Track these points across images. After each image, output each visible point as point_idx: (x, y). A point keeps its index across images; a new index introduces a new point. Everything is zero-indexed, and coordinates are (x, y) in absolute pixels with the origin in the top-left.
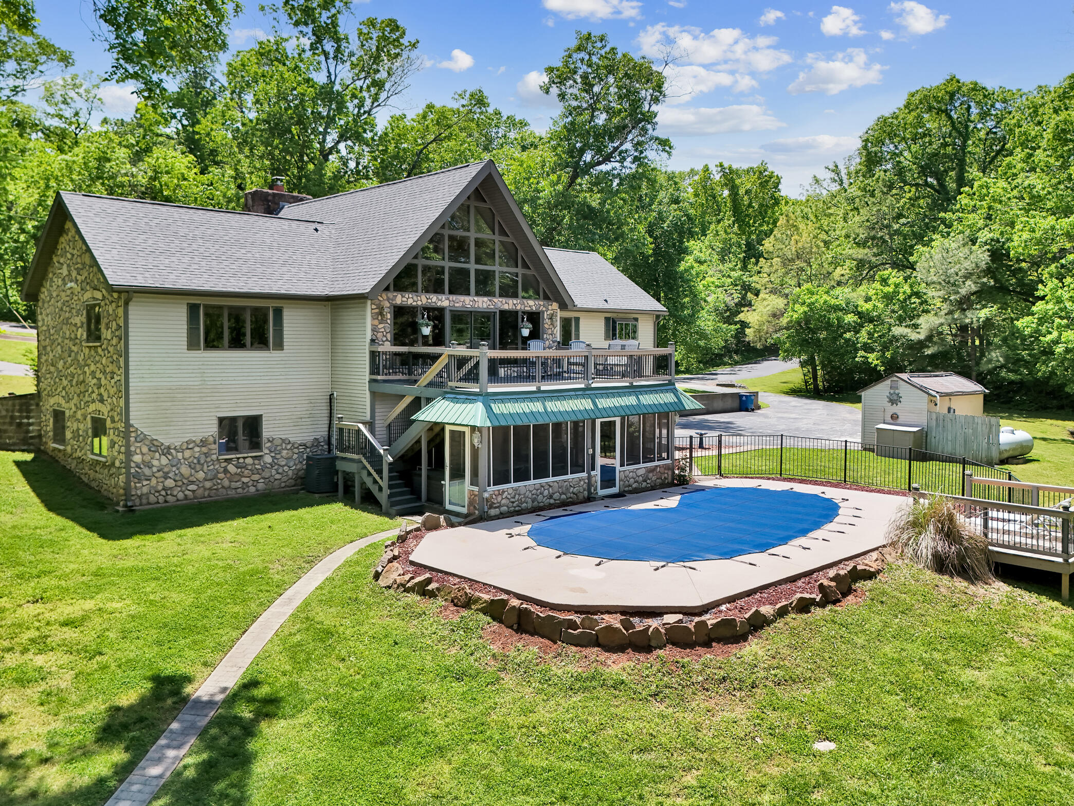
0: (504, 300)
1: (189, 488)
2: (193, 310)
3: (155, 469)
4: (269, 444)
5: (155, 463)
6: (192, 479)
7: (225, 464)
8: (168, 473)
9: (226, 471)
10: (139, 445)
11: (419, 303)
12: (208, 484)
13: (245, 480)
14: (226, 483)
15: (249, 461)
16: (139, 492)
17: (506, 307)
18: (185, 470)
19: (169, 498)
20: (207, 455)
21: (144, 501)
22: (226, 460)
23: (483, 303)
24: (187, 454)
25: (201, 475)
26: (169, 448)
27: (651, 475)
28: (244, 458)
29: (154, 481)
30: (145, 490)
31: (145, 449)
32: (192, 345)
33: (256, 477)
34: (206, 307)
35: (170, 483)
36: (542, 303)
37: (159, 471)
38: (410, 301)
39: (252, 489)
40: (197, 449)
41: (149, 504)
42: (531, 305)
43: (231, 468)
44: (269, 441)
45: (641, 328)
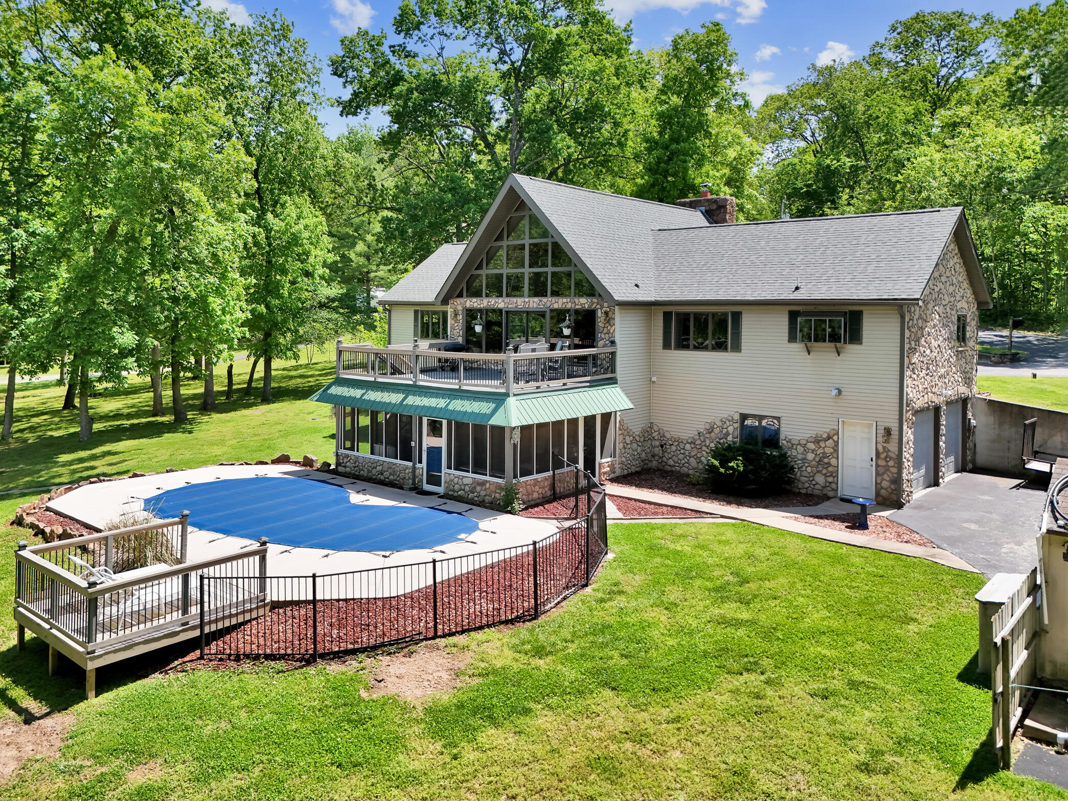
2: (416, 313)
17: (556, 306)
27: (478, 488)
32: (416, 335)
34: (422, 311)
45: (870, 327)
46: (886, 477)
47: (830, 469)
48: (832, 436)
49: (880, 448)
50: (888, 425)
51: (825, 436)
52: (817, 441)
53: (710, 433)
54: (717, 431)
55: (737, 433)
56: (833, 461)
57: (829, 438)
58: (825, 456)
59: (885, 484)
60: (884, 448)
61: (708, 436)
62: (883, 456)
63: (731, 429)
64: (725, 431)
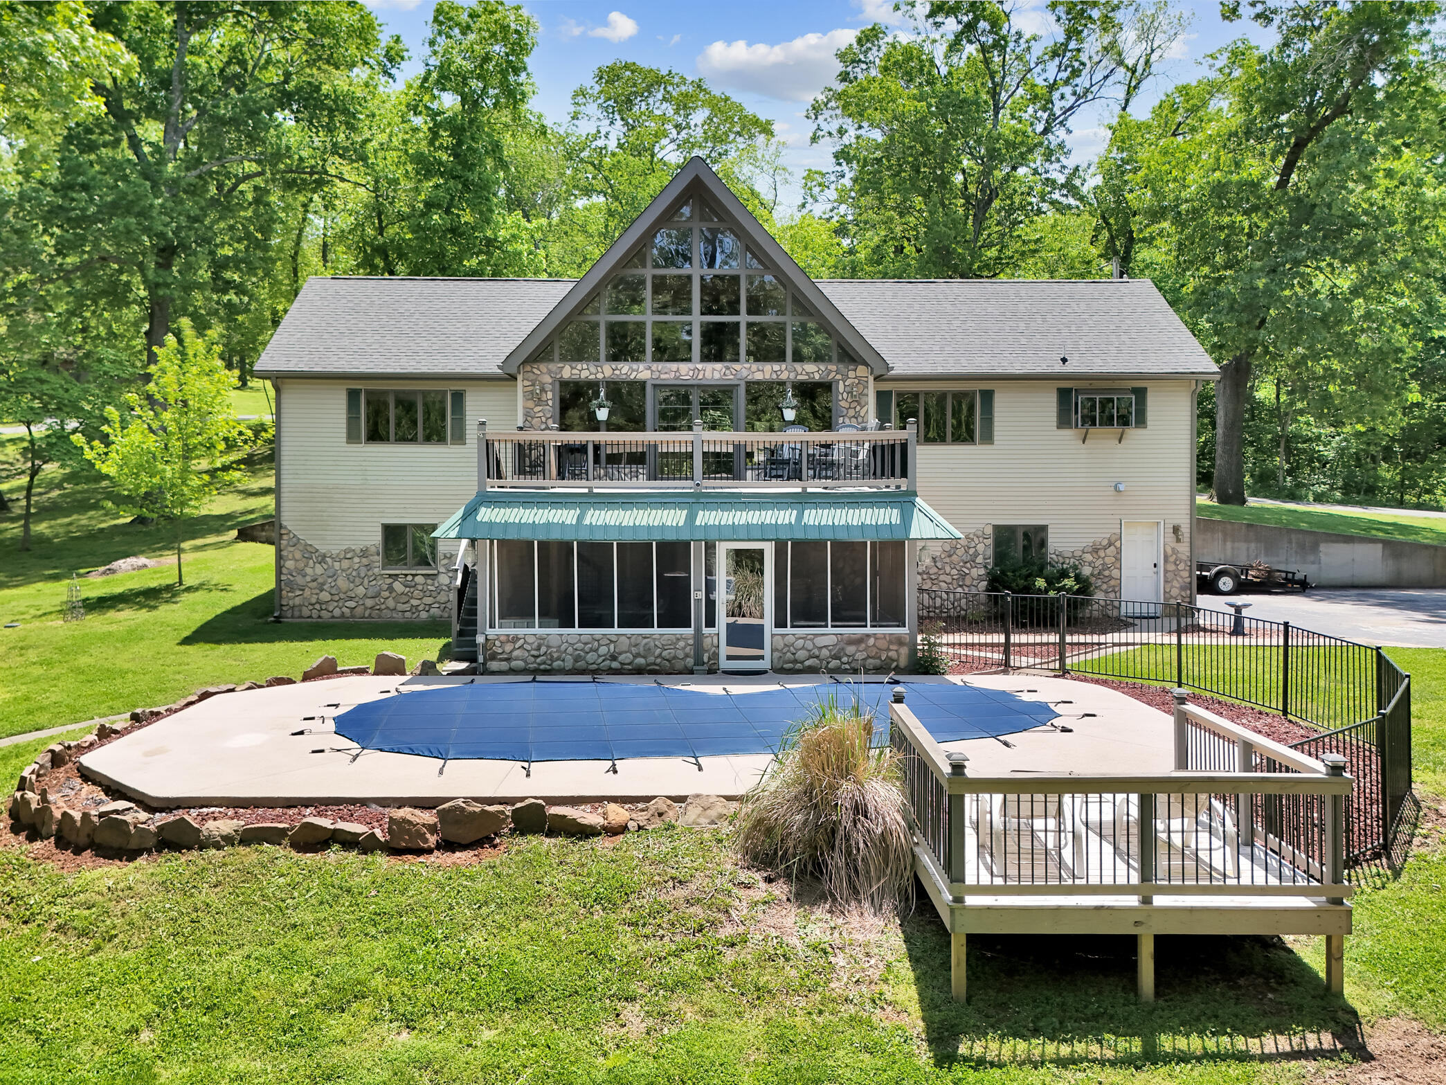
0: (755, 366)
1: (348, 604)
2: (353, 395)
3: (308, 579)
4: (445, 561)
5: (309, 571)
6: (350, 594)
7: (390, 581)
8: (323, 584)
9: (391, 589)
10: (291, 549)
11: (600, 376)
12: (369, 603)
13: (415, 602)
14: (391, 603)
15: (419, 579)
16: (291, 603)
17: (759, 376)
18: (342, 583)
19: (324, 613)
20: (368, 567)
21: (297, 614)
22: (390, 576)
23: (714, 372)
24: (346, 564)
25: (361, 591)
26: (324, 556)
28: (414, 575)
29: (307, 592)
30: (297, 601)
31: (298, 555)
32: (352, 437)
33: (428, 600)
34: (368, 392)
35: (325, 596)
36: (834, 368)
37: (313, 581)
38: (584, 374)
39: (424, 615)
40: (356, 560)
41: (301, 617)
42: (811, 371)
43: (398, 586)
44: (445, 557)
45: (1155, 405)
46: (1175, 584)
47: (1112, 583)
48: (1114, 543)
49: (1169, 551)
50: (1176, 522)
51: (1105, 542)
52: (1095, 550)
53: (950, 556)
54: (960, 552)
55: (990, 552)
56: (1115, 573)
57: (1110, 544)
58: (1105, 567)
59: (1175, 592)
60: (1173, 549)
61: (947, 560)
62: (1172, 559)
63: (981, 548)
64: (972, 551)
